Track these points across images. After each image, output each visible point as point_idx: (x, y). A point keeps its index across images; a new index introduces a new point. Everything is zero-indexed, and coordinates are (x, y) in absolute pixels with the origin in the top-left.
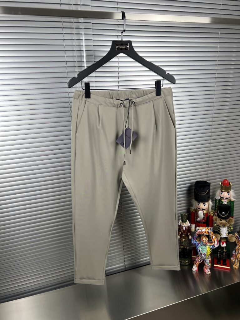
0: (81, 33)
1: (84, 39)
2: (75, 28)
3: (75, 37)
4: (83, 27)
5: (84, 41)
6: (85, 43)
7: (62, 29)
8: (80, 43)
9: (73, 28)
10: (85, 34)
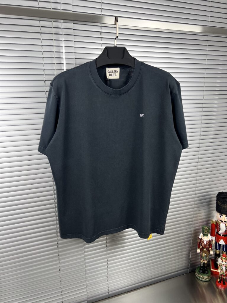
0: (61, 39)
1: (63, 45)
2: (54, 34)
3: (54, 43)
4: (63, 34)
5: (63, 47)
6: (65, 50)
7: (40, 34)
8: (60, 50)
9: (52, 34)
10: (65, 40)
